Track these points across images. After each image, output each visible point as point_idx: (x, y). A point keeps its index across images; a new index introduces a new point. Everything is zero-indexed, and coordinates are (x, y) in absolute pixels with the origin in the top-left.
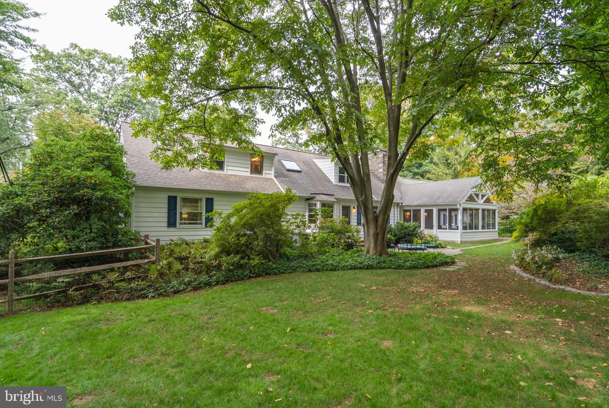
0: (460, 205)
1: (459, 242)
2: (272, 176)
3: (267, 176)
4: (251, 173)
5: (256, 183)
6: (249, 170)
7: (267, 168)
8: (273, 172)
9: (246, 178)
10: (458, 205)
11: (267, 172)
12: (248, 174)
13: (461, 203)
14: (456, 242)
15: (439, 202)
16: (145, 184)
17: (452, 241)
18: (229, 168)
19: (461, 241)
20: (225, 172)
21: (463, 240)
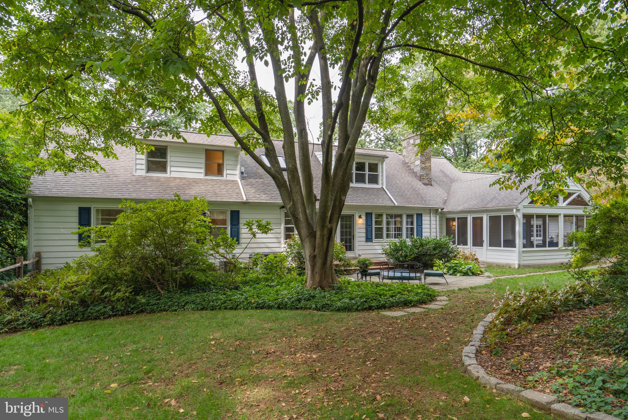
0: (518, 210)
1: (517, 267)
2: (237, 178)
3: (230, 178)
4: (206, 174)
5: (209, 187)
6: (203, 171)
7: (228, 167)
8: (238, 172)
9: (196, 181)
10: (515, 210)
11: (228, 172)
12: (202, 176)
13: (520, 207)
14: (513, 266)
15: (490, 206)
16: (47, 194)
17: (507, 264)
18: (173, 169)
19: (519, 265)
20: (168, 175)
21: (523, 263)
